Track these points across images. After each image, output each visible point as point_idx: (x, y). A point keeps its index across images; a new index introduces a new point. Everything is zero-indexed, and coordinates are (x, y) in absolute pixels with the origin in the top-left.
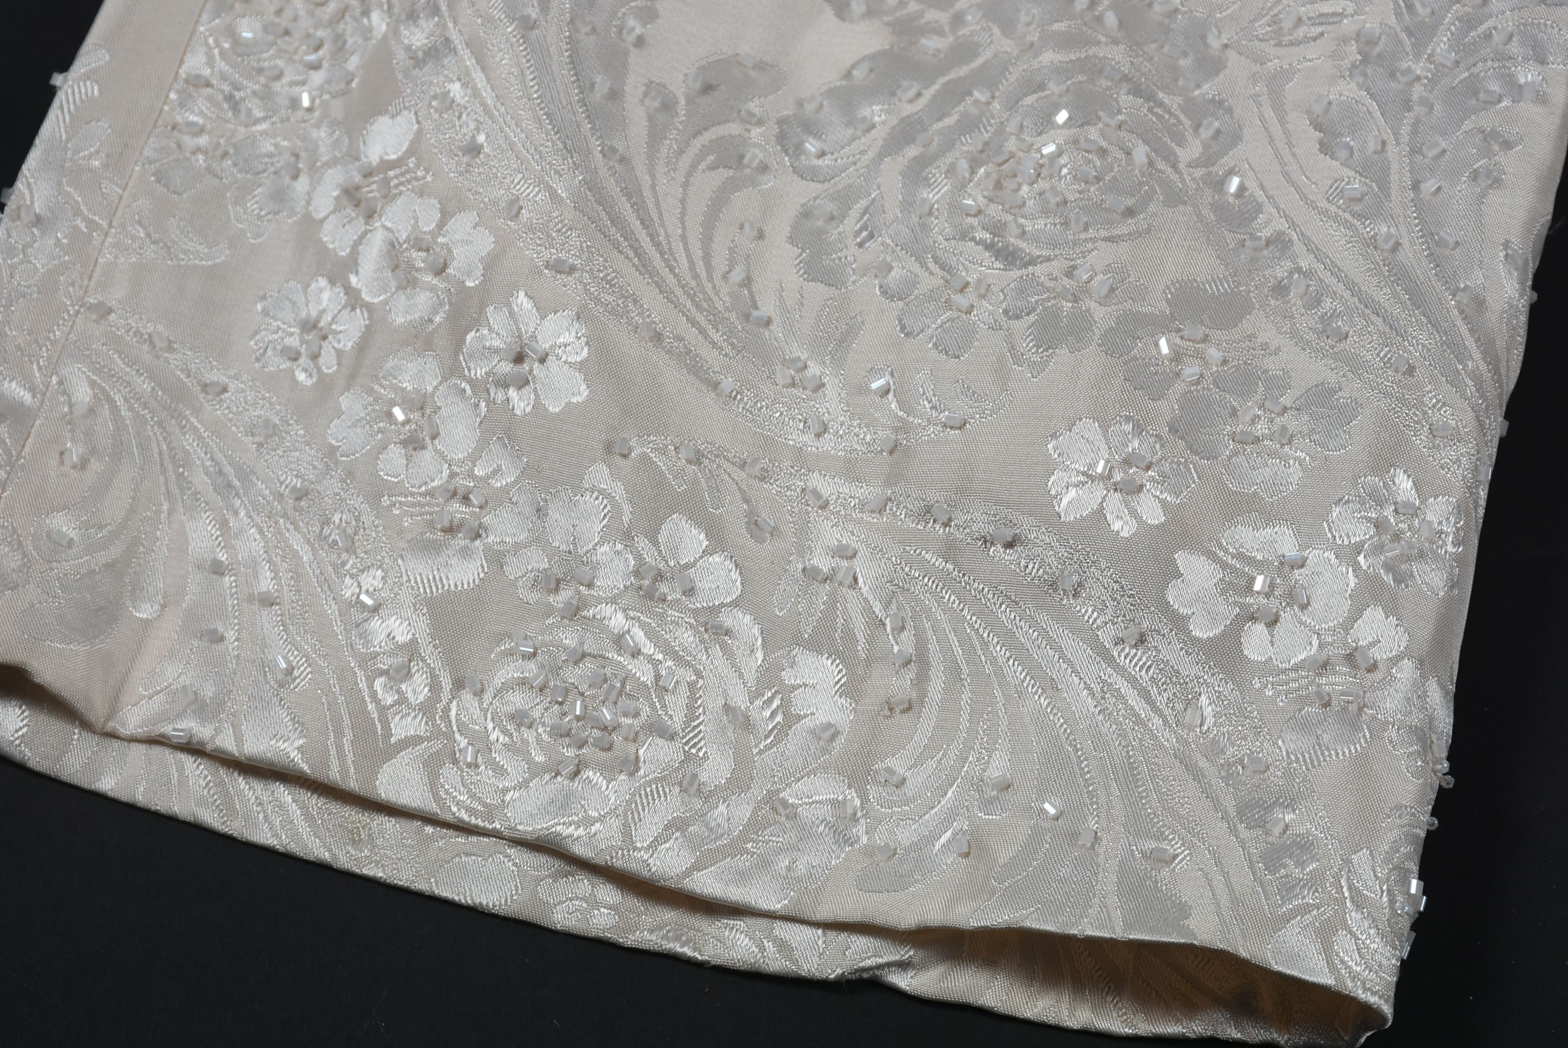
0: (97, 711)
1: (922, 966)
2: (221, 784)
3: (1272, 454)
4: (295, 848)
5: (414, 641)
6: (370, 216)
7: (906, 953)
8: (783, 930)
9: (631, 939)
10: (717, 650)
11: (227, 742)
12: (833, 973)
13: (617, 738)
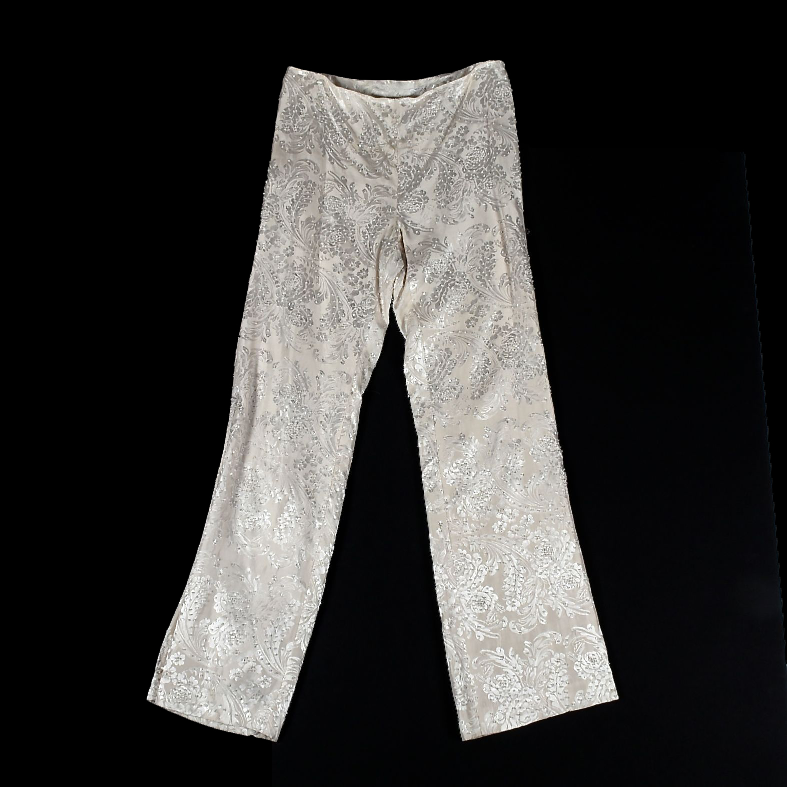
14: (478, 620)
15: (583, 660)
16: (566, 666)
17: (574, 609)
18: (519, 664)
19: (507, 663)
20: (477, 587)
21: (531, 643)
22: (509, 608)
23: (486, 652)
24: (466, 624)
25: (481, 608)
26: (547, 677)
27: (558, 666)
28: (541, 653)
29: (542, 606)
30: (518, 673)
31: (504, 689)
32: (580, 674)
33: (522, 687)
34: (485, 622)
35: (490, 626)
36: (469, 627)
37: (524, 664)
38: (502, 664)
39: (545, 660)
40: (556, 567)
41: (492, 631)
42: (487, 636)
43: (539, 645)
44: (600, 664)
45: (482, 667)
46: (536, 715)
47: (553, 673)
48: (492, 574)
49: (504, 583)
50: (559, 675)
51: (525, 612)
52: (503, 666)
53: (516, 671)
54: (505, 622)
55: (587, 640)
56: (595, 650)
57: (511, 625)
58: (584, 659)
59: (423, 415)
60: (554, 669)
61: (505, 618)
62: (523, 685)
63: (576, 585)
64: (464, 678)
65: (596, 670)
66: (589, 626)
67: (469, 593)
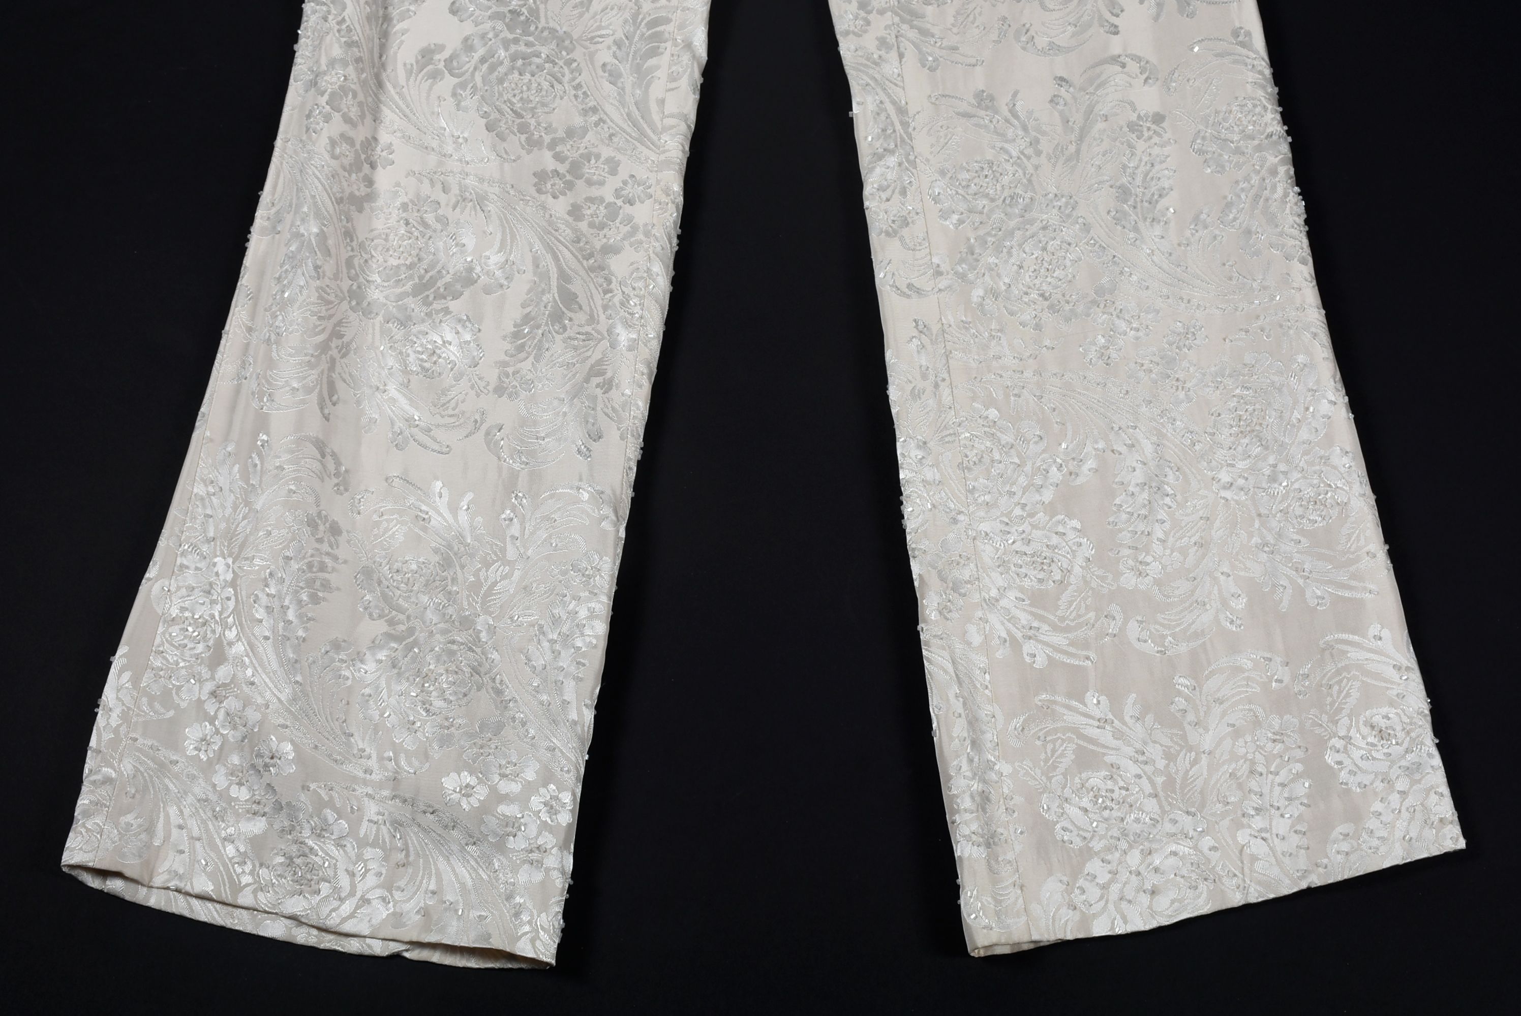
0: (146, 880)
1: (413, 950)
2: (187, 901)
3: (512, 780)
4: (213, 922)
5: (245, 852)
6: (221, 702)
7: (408, 947)
8: (368, 941)
9: (322, 946)
10: (341, 851)
11: (188, 888)
12: (386, 954)
13: (313, 883)
14: (1033, 610)
15: (1353, 732)
16: (1299, 754)
17: (1330, 582)
18: (1155, 742)
19: (1117, 739)
20: (1031, 515)
21: (1194, 683)
22: (1129, 580)
23: (1055, 702)
24: (993, 618)
25: (1041, 575)
26: (1240, 786)
27: (1275, 752)
28: (1224, 714)
29: (1231, 578)
30: (1149, 769)
31: (1106, 813)
32: (1343, 775)
33: (1164, 812)
34: (1052, 617)
35: (1067, 630)
36: (1003, 624)
37: (1170, 743)
38: (1102, 740)
39: (1237, 733)
40: (1275, 466)
41: (1072, 644)
42: (1057, 656)
43: (1219, 690)
44: (1405, 745)
45: (1038, 743)
46: (1204, 895)
47: (1261, 774)
48: (1079, 481)
49: (1114, 509)
50: (1278, 779)
51: (1177, 592)
52: (1107, 747)
53: (1146, 763)
54: (1114, 619)
55: (1368, 673)
56: (1392, 704)
57: (1133, 630)
58: (1358, 731)
59: (866, 32)
60: (1263, 761)
61: (1114, 609)
62: (1164, 803)
63: (1335, 512)
64: (982, 771)
65: (1393, 762)
66: (1374, 630)
67: (1007, 529)
